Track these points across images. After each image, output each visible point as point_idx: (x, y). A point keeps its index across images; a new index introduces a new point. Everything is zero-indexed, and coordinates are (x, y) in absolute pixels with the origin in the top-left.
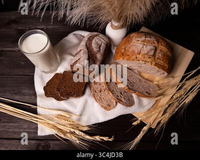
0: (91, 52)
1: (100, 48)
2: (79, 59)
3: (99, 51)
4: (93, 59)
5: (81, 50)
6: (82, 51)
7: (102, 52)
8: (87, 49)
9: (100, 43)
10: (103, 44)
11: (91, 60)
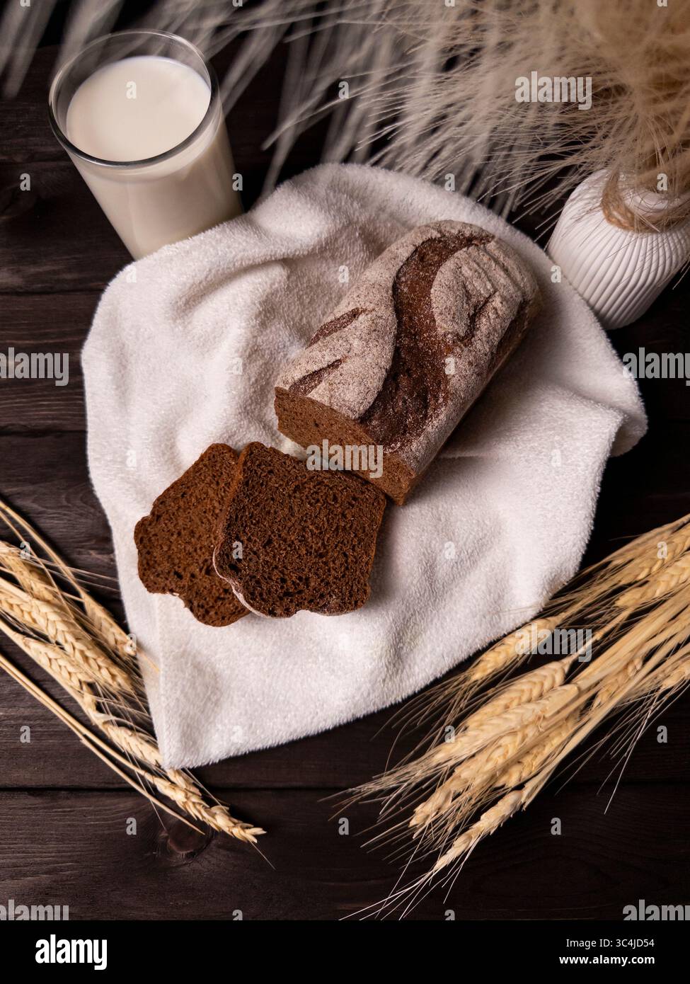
0: (414, 336)
1: (473, 319)
2: (334, 365)
3: (466, 339)
4: (420, 380)
5: (354, 314)
6: (362, 322)
7: (481, 345)
8: (398, 311)
9: (480, 287)
10: (497, 302)
11: (404, 381)
